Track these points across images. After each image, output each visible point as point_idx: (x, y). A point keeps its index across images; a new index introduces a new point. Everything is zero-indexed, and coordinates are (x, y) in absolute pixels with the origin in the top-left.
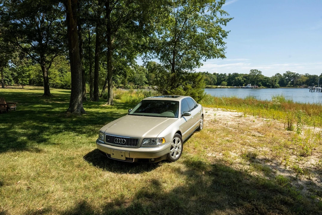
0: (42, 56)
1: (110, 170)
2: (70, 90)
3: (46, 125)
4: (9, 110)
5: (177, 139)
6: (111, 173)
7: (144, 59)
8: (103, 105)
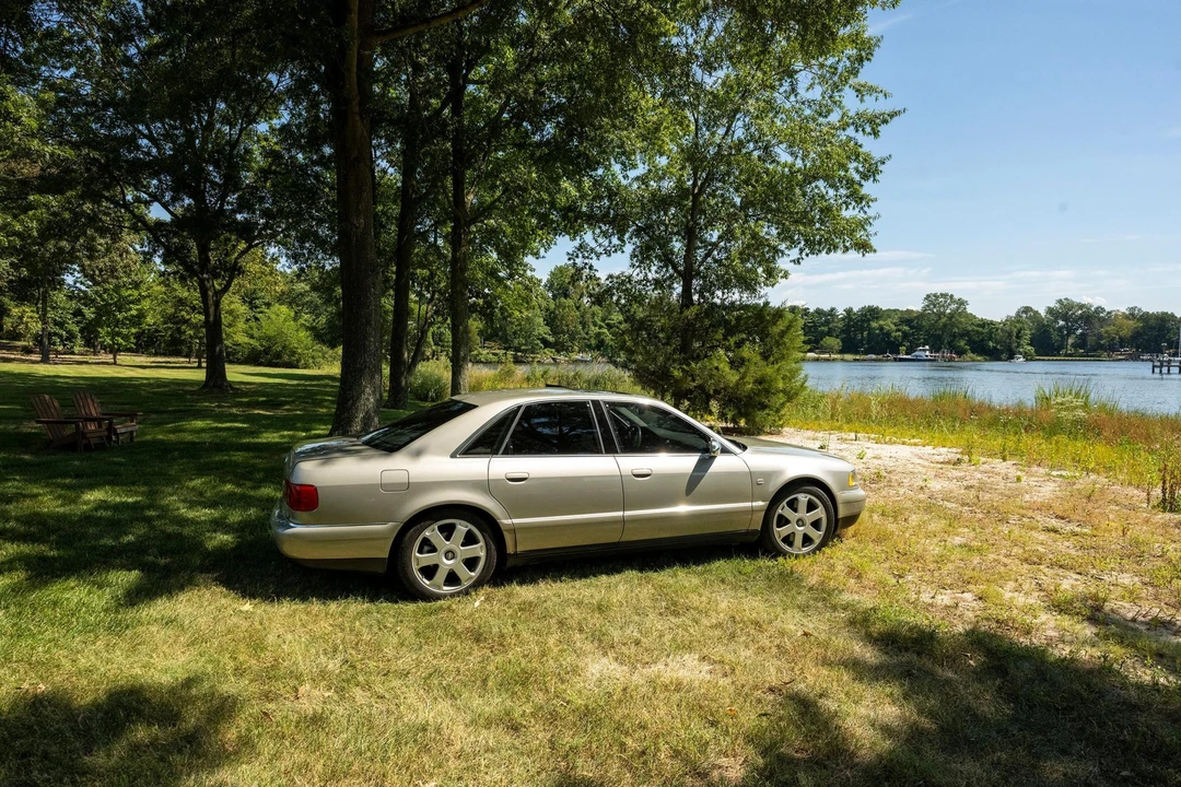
4: (115, 438)
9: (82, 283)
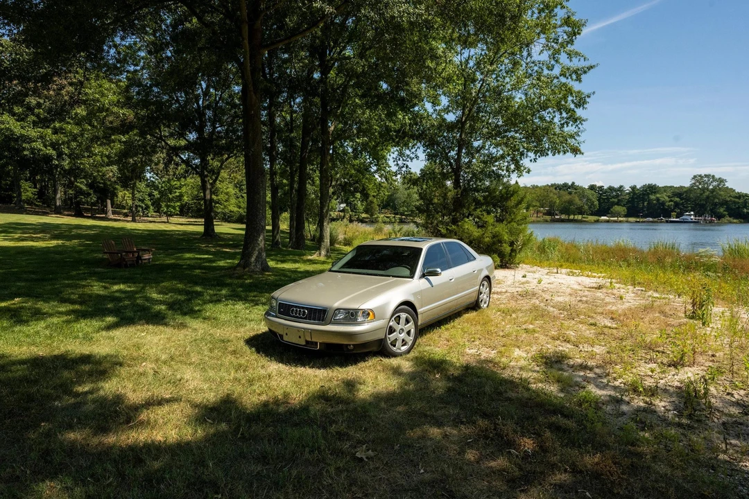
0: (204, 160)
1: (281, 361)
2: (244, 226)
3: (198, 289)
4: (140, 261)
5: (403, 316)
6: (281, 365)
7: (399, 160)
8: (310, 257)
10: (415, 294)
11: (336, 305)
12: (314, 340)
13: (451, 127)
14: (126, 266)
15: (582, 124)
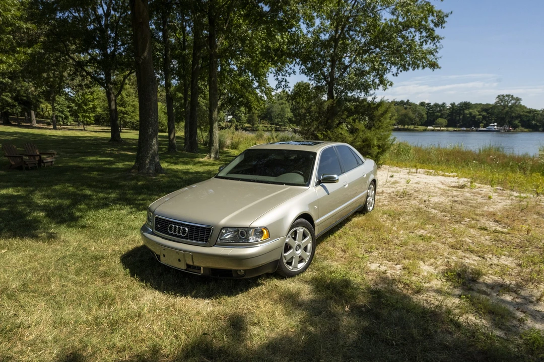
4: (42, 164)
5: (301, 230)
8: (201, 160)
9: (71, 93)
10: (311, 205)
11: (223, 222)
12: (196, 264)
13: (325, 45)
14: (27, 169)
15: (439, 42)
